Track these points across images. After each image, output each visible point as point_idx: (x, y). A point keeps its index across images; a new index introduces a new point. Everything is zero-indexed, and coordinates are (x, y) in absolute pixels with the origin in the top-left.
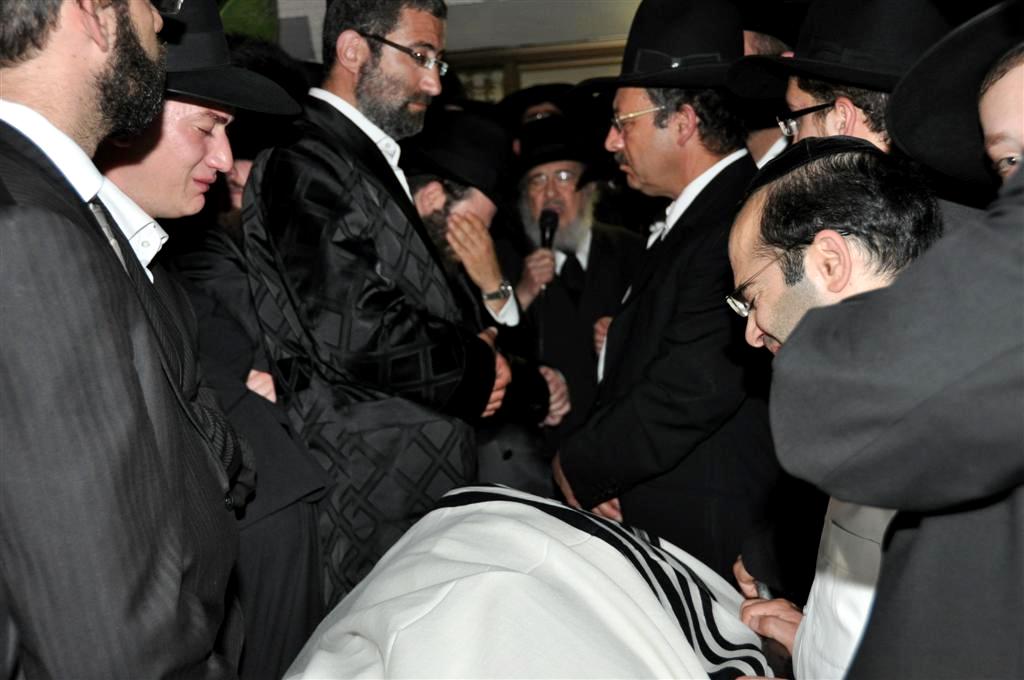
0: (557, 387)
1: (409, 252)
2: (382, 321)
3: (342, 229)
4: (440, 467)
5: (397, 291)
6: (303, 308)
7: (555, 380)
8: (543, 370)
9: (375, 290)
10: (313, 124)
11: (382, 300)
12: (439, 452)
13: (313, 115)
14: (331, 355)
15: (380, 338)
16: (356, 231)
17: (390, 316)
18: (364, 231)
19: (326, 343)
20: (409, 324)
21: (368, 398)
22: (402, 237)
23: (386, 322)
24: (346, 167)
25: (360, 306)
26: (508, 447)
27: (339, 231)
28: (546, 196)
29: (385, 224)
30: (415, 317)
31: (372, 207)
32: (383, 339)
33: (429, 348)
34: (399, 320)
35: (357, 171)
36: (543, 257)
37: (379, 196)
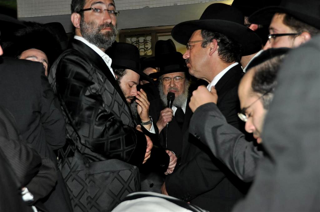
0: (173, 158)
1: (115, 100)
2: (106, 125)
3: (89, 90)
4: (126, 189)
5: (111, 114)
6: (74, 122)
7: (172, 156)
8: (167, 151)
9: (102, 114)
10: (76, 50)
11: (105, 118)
12: (126, 182)
13: (76, 47)
14: (85, 141)
15: (105, 133)
16: (94, 91)
17: (108, 123)
18: (97, 91)
19: (83, 136)
20: (116, 126)
21: (97, 160)
22: (112, 94)
23: (107, 126)
24: (90, 67)
25: (97, 120)
26: (152, 182)
27: (88, 91)
28: (170, 85)
29: (105, 89)
30: (118, 124)
31: (101, 82)
32: (106, 133)
33: (124, 136)
34: (112, 125)
35: (94, 68)
36: (168, 111)
37: (102, 78)
